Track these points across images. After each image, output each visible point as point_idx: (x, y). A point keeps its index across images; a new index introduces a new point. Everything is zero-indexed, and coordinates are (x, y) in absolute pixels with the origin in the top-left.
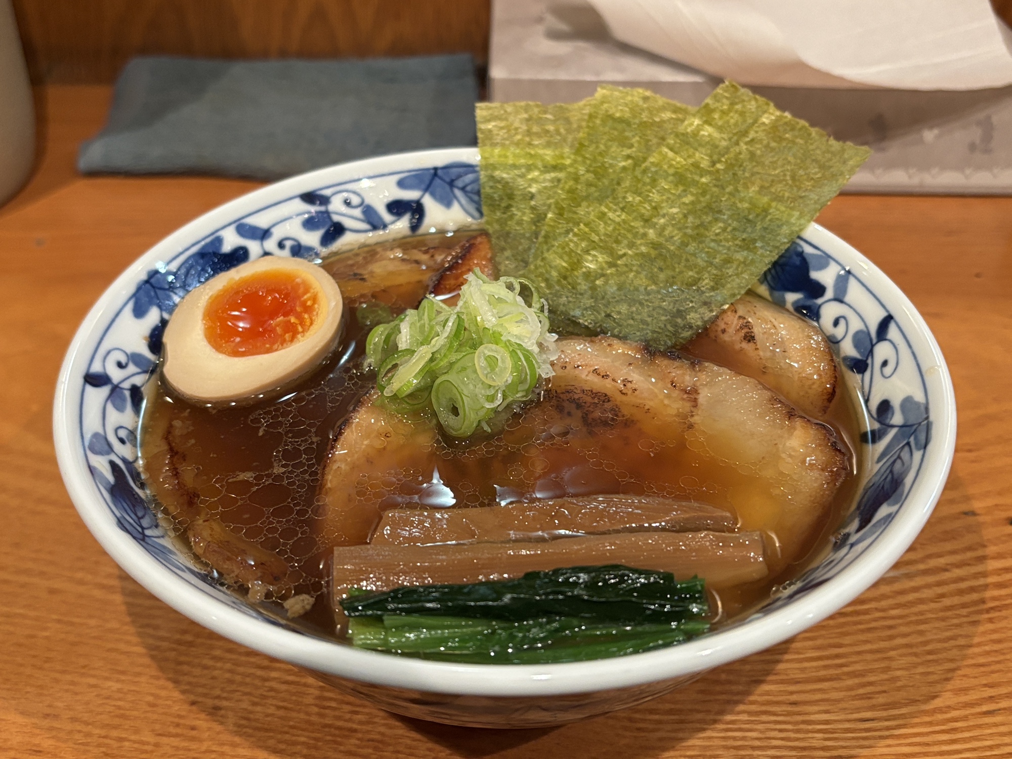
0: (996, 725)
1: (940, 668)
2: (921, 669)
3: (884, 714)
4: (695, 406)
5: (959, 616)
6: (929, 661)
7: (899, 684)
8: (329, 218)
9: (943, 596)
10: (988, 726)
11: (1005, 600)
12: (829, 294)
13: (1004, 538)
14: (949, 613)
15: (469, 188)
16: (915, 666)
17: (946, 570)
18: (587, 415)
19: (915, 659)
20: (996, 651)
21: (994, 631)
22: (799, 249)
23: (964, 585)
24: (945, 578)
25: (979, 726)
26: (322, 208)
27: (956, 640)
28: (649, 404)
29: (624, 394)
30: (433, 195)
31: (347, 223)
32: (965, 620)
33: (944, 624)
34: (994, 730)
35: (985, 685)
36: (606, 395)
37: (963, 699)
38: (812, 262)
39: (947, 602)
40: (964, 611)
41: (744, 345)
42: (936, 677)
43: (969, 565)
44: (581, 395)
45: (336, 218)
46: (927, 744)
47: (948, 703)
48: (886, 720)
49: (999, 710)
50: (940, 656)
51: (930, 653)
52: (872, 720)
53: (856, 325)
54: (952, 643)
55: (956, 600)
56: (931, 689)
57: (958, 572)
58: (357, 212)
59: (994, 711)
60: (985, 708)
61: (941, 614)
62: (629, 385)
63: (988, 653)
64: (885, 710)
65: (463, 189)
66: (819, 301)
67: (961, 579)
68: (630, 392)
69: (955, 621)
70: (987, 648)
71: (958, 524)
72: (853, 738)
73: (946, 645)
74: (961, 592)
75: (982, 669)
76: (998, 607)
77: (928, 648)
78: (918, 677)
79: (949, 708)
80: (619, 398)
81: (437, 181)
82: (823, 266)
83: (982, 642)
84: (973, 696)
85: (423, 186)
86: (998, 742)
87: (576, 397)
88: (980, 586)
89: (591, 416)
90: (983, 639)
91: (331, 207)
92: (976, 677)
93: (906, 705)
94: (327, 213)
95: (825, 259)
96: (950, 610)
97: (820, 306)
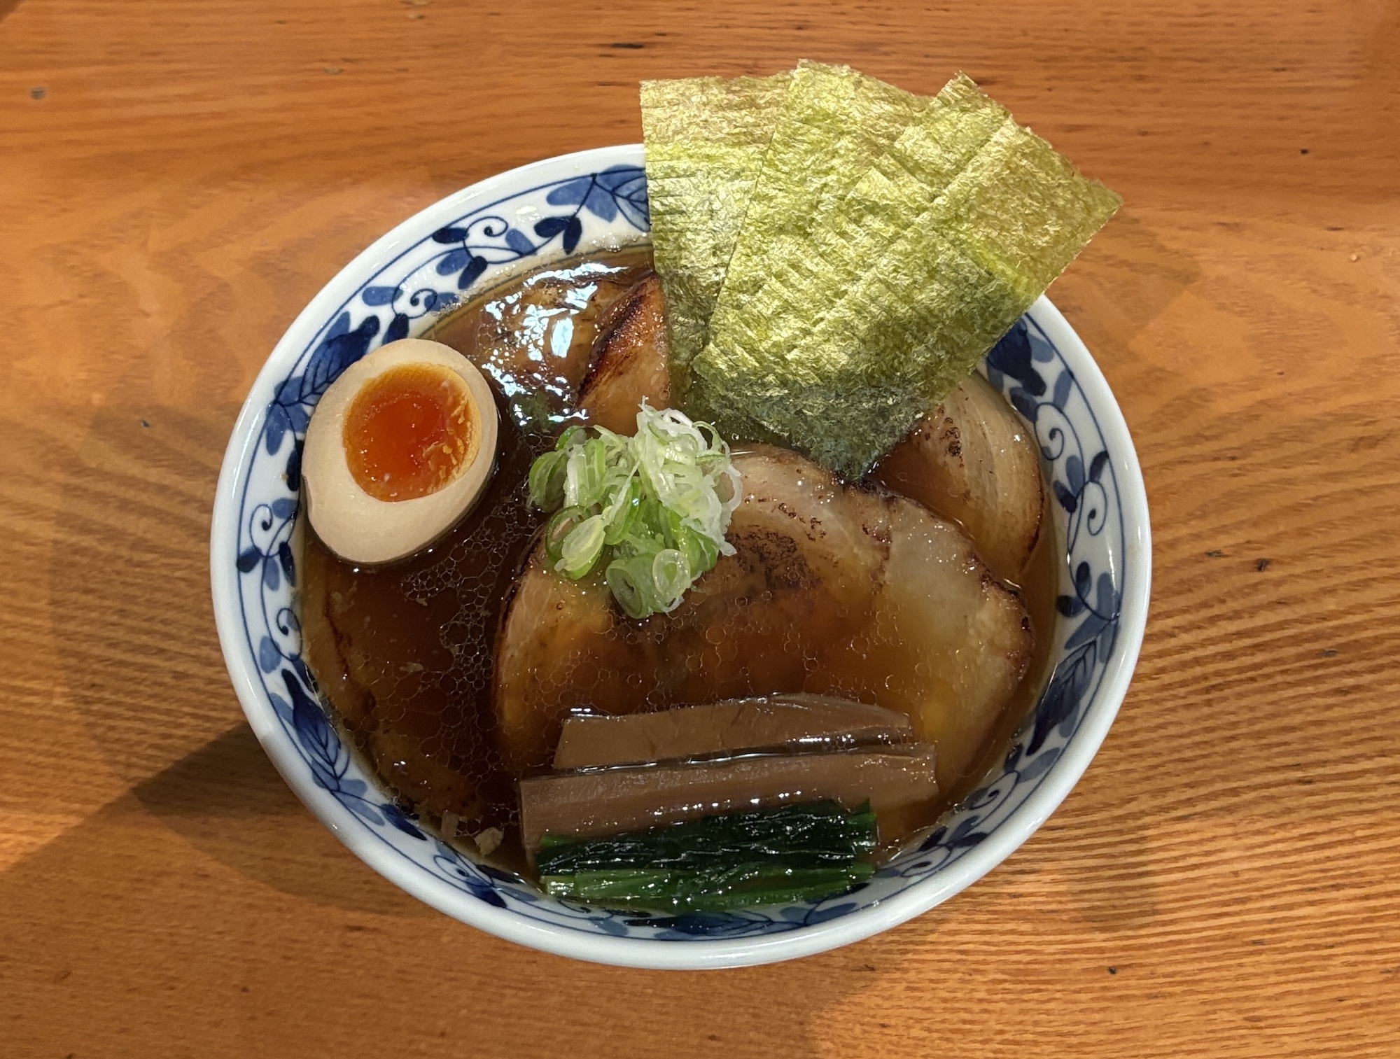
0: (1187, 832)
1: (1143, 764)
2: (1122, 766)
3: (1075, 821)
4: (887, 559)
5: (1176, 697)
6: (1133, 756)
7: (1096, 784)
8: (469, 253)
9: (1162, 670)
10: (1179, 833)
11: (1229, 676)
12: (1049, 395)
13: (1247, 590)
14: (1165, 694)
15: (634, 197)
16: (1117, 761)
17: (1172, 636)
18: (770, 570)
19: (1117, 754)
20: (1206, 742)
21: (1210, 716)
22: (1023, 328)
23: (1188, 656)
24: (1169, 646)
25: (1170, 834)
26: (460, 245)
27: (1165, 728)
28: (838, 555)
29: (812, 539)
30: (591, 208)
31: (489, 255)
32: (1181, 702)
33: (1157, 707)
34: (1185, 839)
35: (1186, 785)
36: (792, 541)
37: (1159, 801)
38: (1035, 350)
39: (1166, 679)
40: (1182, 691)
41: (949, 458)
42: (1135, 776)
43: (1199, 628)
44: (765, 541)
45: (475, 253)
46: (1112, 856)
47: (1143, 807)
48: (1076, 828)
49: (1195, 814)
50: (1146, 749)
51: (1135, 745)
52: (1061, 828)
53: (1071, 449)
54: (1162, 732)
55: (1176, 676)
56: (1130, 791)
57: (1186, 638)
58: (501, 241)
59: (1190, 815)
60: (1180, 813)
61: (1157, 695)
62: (818, 527)
63: (1197, 745)
64: (1077, 816)
65: (628, 198)
66: (1039, 399)
67: (1188, 648)
68: (817, 537)
69: (1169, 704)
70: (1197, 739)
71: (1198, 570)
72: (1038, 850)
73: (1154, 735)
74: (1184, 665)
75: (1187, 765)
76: (1220, 684)
77: (1136, 739)
78: (1117, 776)
79: (1144, 813)
80: (806, 543)
81: (597, 190)
82: (1046, 358)
83: (1194, 730)
84: (1170, 798)
85: (580, 199)
86: (1185, 852)
87: (760, 543)
88: (1207, 657)
89: (775, 572)
90: (1195, 727)
91: (470, 241)
92: (1178, 775)
93: (1100, 810)
94: (466, 248)
95: (1050, 350)
96: (1167, 689)
97: (1038, 406)
